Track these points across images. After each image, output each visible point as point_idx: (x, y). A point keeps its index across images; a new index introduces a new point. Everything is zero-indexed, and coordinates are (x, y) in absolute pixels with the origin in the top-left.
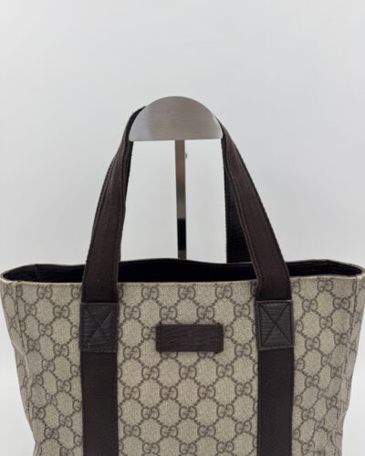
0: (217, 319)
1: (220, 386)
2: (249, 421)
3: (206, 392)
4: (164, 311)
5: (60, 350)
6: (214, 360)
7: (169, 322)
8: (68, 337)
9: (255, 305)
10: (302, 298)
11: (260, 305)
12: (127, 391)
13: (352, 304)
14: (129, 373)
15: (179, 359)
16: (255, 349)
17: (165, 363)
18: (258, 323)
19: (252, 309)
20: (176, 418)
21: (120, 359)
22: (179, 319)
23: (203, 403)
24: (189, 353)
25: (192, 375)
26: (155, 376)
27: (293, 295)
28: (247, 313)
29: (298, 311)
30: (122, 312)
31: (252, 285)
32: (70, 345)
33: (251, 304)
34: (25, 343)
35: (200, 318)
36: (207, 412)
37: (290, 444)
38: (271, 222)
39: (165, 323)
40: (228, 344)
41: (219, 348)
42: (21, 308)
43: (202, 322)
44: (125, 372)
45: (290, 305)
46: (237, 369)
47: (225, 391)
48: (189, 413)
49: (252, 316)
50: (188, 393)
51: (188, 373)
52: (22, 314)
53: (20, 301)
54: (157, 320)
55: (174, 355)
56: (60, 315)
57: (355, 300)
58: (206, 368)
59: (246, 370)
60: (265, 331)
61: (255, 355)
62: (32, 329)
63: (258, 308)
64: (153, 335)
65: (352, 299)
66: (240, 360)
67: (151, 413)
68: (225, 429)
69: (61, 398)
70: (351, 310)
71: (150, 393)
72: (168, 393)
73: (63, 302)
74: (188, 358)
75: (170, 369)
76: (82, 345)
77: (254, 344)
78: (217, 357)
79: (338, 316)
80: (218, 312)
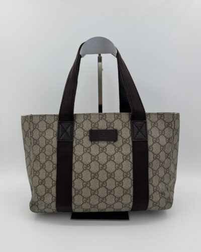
0: (115, 127)
1: (116, 156)
2: (129, 172)
3: (110, 158)
4: (93, 124)
5: (48, 142)
6: (114, 145)
7: (95, 129)
8: (52, 136)
9: (131, 123)
10: (151, 121)
11: (133, 122)
12: (77, 157)
13: (173, 125)
14: (78, 150)
15: (99, 144)
16: (131, 141)
17: (93, 146)
18: (132, 130)
19: (130, 125)
20: (98, 169)
21: (74, 144)
22: (99, 127)
23: (109, 163)
24: (103, 142)
25: (105, 151)
26: (89, 151)
27: (147, 120)
28: (127, 126)
29: (149, 126)
30: (75, 125)
31: (130, 115)
32: (53, 140)
33: (129, 122)
34: (32, 142)
35: (108, 127)
36: (111, 167)
37: (148, 186)
38: (137, 89)
39: (93, 129)
40: (119, 138)
41: (115, 140)
42: (32, 126)
43: (109, 129)
44: (76, 150)
45: (146, 123)
46: (123, 149)
47: (118, 158)
48: (103, 167)
49: (130, 127)
50: (103, 158)
51: (103, 150)
52: (32, 129)
53: (31, 123)
54: (90, 128)
55: (97, 142)
56: (49, 127)
57: (174, 123)
58: (110, 148)
59: (127, 150)
60: (135, 133)
61: (131, 143)
62: (36, 134)
63: (132, 123)
64: (88, 134)
65: (173, 123)
66: (125, 145)
67: (87, 167)
68: (119, 175)
69: (47, 164)
70: (173, 127)
71: (87, 158)
72: (94, 158)
73: (50, 122)
74: (103, 144)
75: (95, 149)
76: (58, 139)
77: (130, 139)
78: (115, 144)
79: (167, 130)
80: (115, 124)
